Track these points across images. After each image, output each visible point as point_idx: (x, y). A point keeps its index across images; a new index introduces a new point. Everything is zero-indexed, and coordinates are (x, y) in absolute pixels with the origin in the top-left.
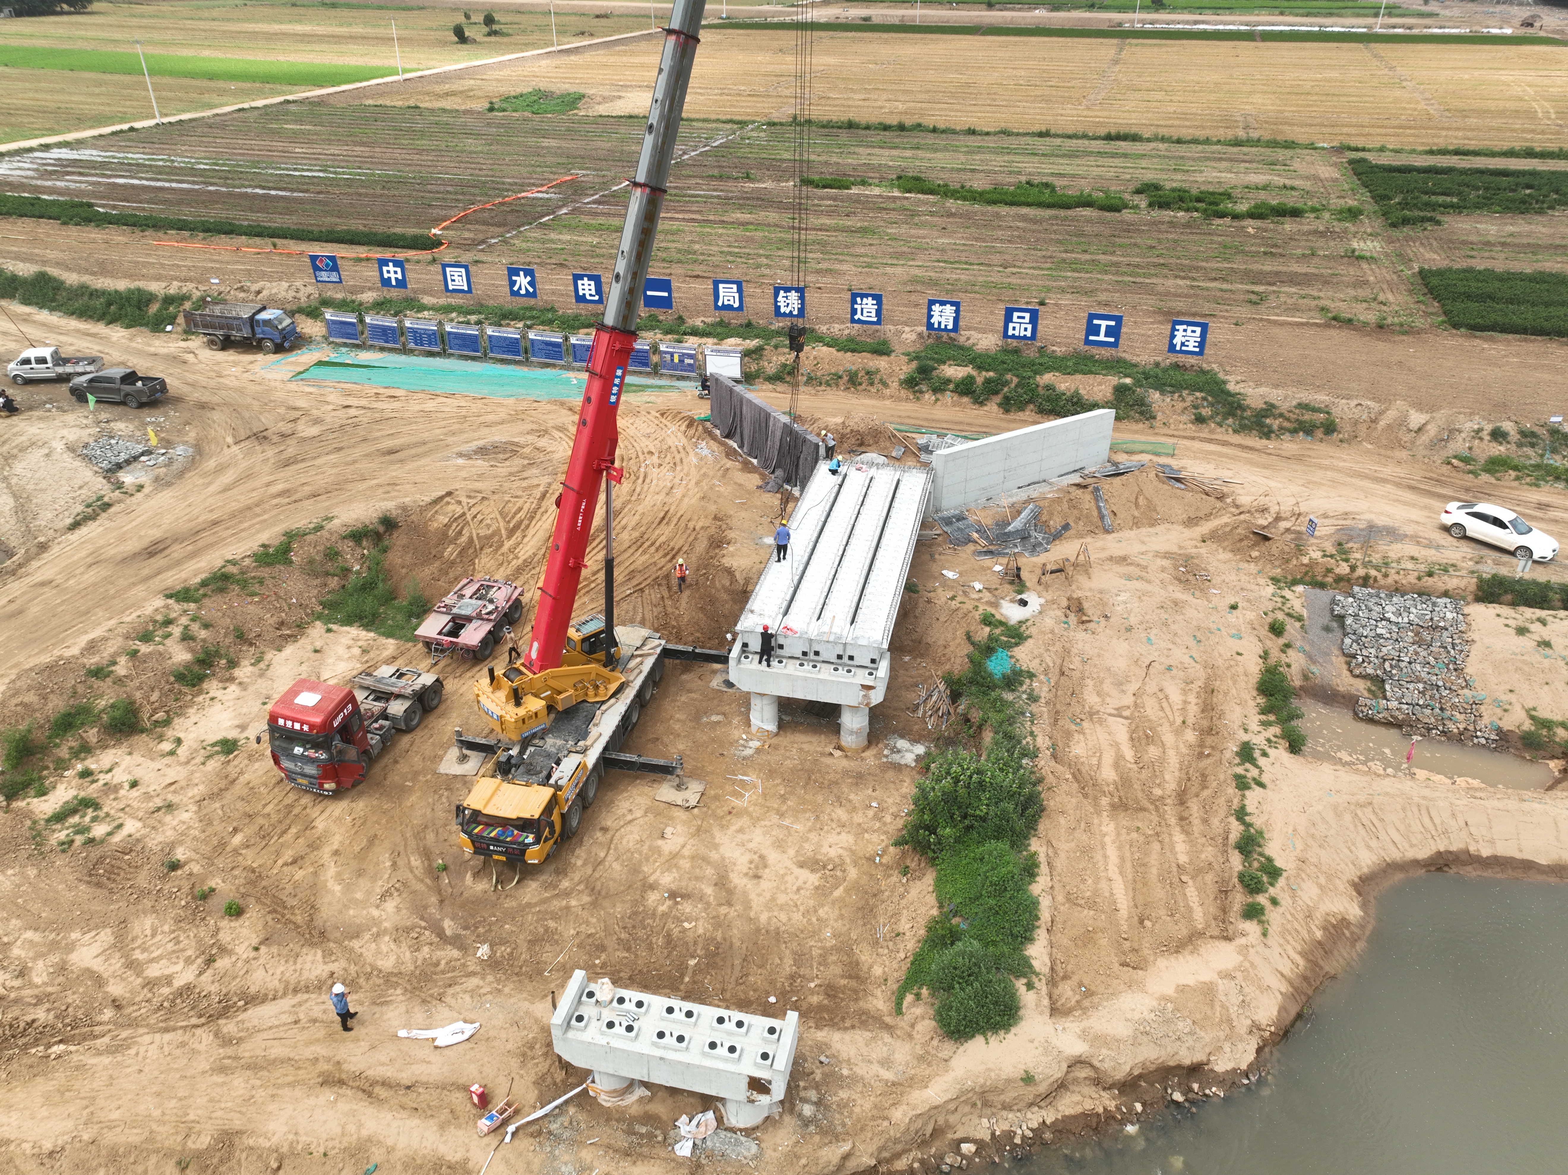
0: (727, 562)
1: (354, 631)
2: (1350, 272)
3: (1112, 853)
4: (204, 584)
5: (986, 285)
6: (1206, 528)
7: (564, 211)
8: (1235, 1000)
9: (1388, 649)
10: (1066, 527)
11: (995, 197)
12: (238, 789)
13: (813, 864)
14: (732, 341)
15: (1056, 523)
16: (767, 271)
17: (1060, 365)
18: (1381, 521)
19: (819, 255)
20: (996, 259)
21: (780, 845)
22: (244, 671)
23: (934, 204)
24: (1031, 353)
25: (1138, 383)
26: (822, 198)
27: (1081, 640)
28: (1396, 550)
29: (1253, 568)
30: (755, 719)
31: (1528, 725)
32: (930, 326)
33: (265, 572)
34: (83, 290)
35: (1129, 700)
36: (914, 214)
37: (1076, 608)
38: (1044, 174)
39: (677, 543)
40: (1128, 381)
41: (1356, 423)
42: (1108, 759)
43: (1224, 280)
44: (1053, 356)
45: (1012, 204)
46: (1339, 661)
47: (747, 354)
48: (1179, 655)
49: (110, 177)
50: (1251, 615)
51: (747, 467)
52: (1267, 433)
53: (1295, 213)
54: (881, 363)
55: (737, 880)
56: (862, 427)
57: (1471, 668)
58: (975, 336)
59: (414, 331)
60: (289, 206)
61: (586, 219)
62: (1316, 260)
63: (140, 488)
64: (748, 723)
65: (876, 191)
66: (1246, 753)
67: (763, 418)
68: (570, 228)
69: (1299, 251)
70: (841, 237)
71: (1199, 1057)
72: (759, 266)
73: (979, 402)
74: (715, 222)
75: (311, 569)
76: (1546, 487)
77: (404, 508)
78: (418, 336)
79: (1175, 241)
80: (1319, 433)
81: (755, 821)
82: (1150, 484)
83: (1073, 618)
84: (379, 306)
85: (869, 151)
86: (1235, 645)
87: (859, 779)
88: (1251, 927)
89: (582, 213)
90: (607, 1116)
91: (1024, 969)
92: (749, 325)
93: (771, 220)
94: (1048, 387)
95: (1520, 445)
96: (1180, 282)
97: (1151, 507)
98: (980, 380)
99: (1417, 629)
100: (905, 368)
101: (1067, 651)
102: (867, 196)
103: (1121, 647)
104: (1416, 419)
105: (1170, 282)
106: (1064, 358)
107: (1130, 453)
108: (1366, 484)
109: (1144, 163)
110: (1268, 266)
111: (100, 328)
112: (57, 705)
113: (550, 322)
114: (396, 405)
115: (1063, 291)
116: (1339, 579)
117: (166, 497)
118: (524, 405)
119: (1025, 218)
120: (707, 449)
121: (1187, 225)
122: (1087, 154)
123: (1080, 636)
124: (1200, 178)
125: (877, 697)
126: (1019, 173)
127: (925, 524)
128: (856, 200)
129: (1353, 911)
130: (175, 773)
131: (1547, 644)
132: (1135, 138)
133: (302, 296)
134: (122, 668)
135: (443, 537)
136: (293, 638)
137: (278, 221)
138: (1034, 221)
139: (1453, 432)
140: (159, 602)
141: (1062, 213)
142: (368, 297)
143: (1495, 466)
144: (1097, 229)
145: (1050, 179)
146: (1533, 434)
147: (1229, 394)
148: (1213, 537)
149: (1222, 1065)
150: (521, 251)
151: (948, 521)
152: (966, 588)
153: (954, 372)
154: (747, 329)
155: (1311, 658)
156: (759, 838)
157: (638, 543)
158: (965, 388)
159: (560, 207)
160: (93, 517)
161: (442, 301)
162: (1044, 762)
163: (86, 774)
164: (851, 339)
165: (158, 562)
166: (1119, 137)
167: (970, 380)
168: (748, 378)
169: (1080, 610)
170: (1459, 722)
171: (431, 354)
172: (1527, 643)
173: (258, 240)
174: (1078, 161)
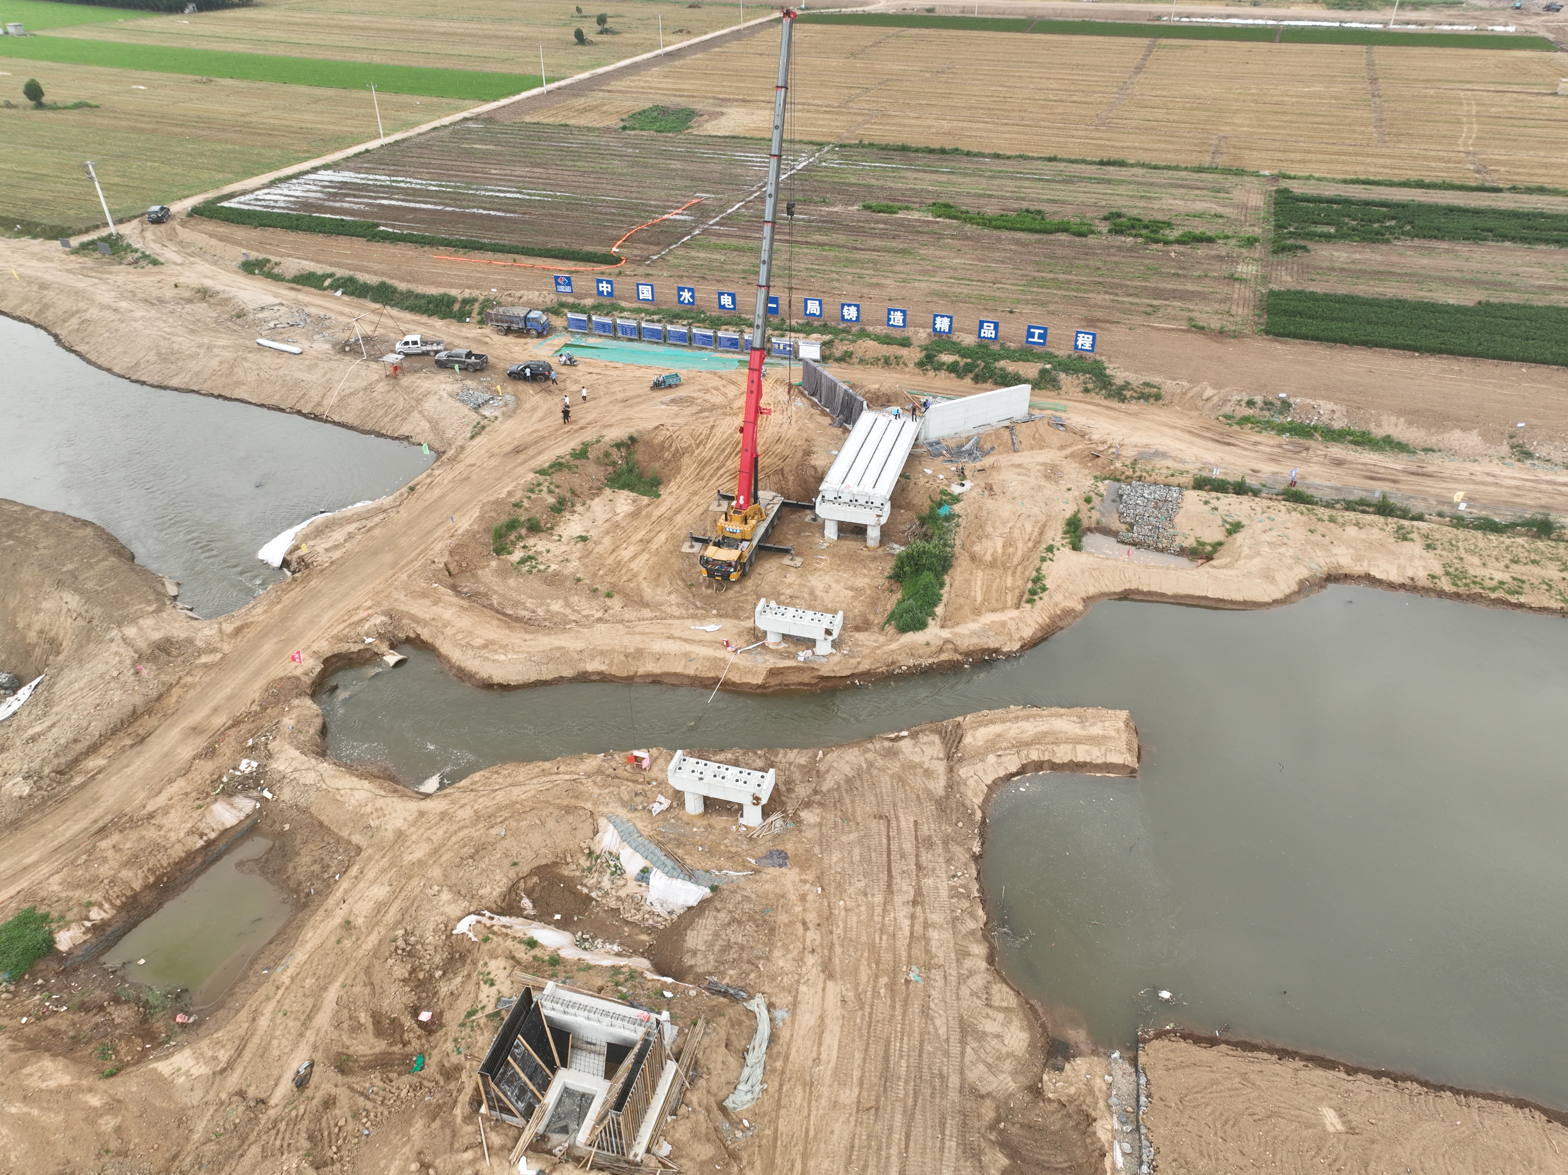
0: (813, 462)
1: (626, 492)
2: (1223, 290)
3: (979, 583)
4: (551, 467)
5: (980, 297)
6: (1069, 451)
7: (697, 232)
8: (1014, 627)
9: (1140, 510)
10: (993, 448)
11: (999, 223)
12: (594, 555)
13: (851, 589)
14: (815, 336)
15: (987, 446)
16: (837, 284)
17: (1011, 355)
18: (1161, 449)
19: (871, 272)
20: (990, 276)
21: (837, 581)
22: (579, 508)
23: (956, 229)
24: (996, 347)
25: (1054, 368)
26: (877, 222)
27: (989, 503)
28: (1160, 463)
29: (1087, 471)
30: (827, 532)
31: (1194, 545)
32: (935, 329)
33: (577, 462)
34: (410, 294)
35: (1007, 530)
36: (939, 236)
37: (990, 488)
38: (1040, 200)
39: (786, 453)
40: (1048, 366)
41: (1173, 395)
42: (989, 553)
43: (1136, 295)
44: (1008, 349)
45: (1011, 229)
46: (1115, 516)
47: (824, 344)
48: (1036, 510)
49: (376, 198)
50: (1076, 493)
51: (824, 414)
52: (1123, 399)
53: (1210, 240)
54: (904, 352)
55: (818, 593)
56: (889, 392)
57: (1177, 520)
58: (962, 336)
59: (622, 326)
60: (509, 225)
61: (714, 240)
62: (1207, 281)
63: (496, 418)
64: (823, 535)
65: (916, 215)
66: (1050, 549)
67: (833, 387)
68: (704, 247)
69: (1198, 273)
70: (888, 257)
71: (997, 645)
72: (832, 280)
73: (960, 376)
74: (802, 243)
75: (598, 461)
76: (1264, 433)
77: (639, 432)
78: (624, 329)
79: (1116, 263)
80: (1152, 400)
81: (826, 573)
82: (1043, 428)
83: (987, 493)
84: (597, 308)
85: (915, 175)
86: (1063, 506)
87: (874, 559)
88: (1028, 606)
89: (710, 234)
90: (772, 651)
91: (933, 615)
92: (825, 325)
93: (841, 242)
94: (1002, 369)
95: (1262, 409)
96: (1107, 297)
97: (1042, 439)
98: (962, 364)
99: (1156, 501)
100: (918, 355)
101: (980, 508)
102: (909, 220)
103: (1009, 506)
104: (1209, 392)
105: (1100, 297)
106: (1014, 351)
107: (1041, 409)
108: (1166, 429)
109: (1121, 190)
110: (1171, 285)
111: (424, 319)
112: (504, 519)
113: (704, 321)
114: (618, 372)
115: (1027, 302)
116: (1127, 477)
117: (510, 424)
118: (692, 375)
119: (1018, 242)
120: (800, 403)
121: (1131, 250)
122: (1081, 179)
123: (989, 501)
124: (1156, 205)
125: (884, 520)
126: (1023, 199)
127: (916, 445)
128: (901, 224)
129: (1079, 607)
130: (563, 548)
131: (1216, 509)
132: (1122, 164)
133: (548, 300)
134: (526, 503)
135: (662, 447)
136: (598, 495)
137: (508, 240)
138: (1024, 245)
139: (1225, 401)
140: (532, 475)
141: (1045, 237)
142: (589, 302)
143: (1245, 420)
144: (1067, 251)
145: (1044, 207)
146: (1271, 404)
147: (1105, 376)
148: (1072, 456)
149: (1005, 649)
150: (674, 266)
151: (931, 444)
152: (934, 477)
153: (947, 358)
154: (824, 329)
155: (1103, 514)
156: (828, 579)
157: (766, 452)
158: (953, 368)
159: (695, 228)
160: (479, 433)
161: (635, 305)
162: (957, 550)
163: (525, 547)
164: (887, 336)
165: (522, 457)
166: (1110, 163)
167: (956, 363)
168: (824, 358)
169: (991, 489)
170: (1165, 543)
171: (631, 340)
172: (1207, 508)
173: (499, 255)
174: (1071, 187)
